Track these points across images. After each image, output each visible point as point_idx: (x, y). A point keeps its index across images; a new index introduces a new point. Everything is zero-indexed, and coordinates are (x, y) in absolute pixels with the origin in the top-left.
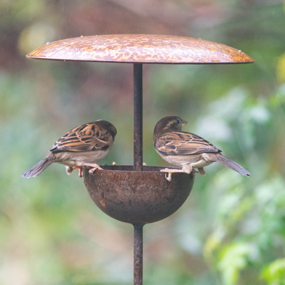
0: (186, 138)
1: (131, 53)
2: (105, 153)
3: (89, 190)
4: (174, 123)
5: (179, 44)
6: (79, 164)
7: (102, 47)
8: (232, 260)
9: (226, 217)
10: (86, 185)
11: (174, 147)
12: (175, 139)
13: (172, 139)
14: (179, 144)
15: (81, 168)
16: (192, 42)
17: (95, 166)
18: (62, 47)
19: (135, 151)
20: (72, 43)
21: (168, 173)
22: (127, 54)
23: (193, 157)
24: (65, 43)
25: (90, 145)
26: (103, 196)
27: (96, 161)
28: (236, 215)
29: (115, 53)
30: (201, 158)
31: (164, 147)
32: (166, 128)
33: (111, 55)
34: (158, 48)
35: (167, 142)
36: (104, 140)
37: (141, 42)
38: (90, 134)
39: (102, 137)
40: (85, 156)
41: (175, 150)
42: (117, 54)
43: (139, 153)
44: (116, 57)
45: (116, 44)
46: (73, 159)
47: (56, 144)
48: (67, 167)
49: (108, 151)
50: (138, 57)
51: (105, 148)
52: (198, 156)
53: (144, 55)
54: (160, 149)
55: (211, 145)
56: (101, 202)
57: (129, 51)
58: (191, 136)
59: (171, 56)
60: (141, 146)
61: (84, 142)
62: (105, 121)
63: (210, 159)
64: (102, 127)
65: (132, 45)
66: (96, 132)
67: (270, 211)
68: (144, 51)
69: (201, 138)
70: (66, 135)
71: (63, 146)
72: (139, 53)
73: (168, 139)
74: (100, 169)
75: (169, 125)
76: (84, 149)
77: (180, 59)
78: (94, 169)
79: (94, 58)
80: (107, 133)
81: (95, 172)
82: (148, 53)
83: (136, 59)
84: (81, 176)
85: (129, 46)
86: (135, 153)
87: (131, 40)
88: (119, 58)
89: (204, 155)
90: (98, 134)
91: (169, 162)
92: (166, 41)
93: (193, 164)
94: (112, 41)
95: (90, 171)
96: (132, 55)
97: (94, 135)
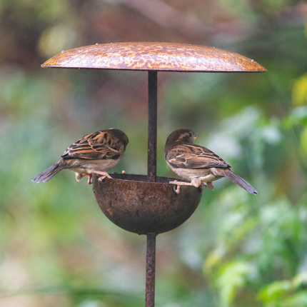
0: (197, 151)
1: (145, 60)
2: (116, 162)
3: (97, 198)
4: (187, 136)
5: (192, 52)
6: (89, 172)
7: (116, 54)
8: (231, 277)
9: (229, 234)
10: (94, 192)
11: (184, 160)
12: (186, 152)
13: (183, 151)
14: (189, 157)
15: (91, 175)
16: (206, 50)
17: (105, 174)
18: (77, 55)
19: (148, 160)
20: (87, 51)
21: (176, 185)
22: (142, 62)
23: (202, 171)
24: (79, 51)
25: (101, 154)
26: (110, 204)
27: (106, 170)
28: (238, 233)
29: (129, 61)
30: (210, 172)
31: (174, 160)
32: (178, 140)
33: (126, 63)
34: (172, 56)
35: (178, 154)
36: (115, 149)
37: (156, 50)
38: (102, 142)
39: (114, 146)
40: (96, 164)
41: (185, 163)
42: (131, 62)
43: (152, 162)
44: (130, 65)
45: (131, 52)
46: (84, 166)
47: (67, 150)
48: (77, 174)
49: (119, 160)
50: (152, 65)
51: (116, 157)
52: (208, 170)
53: (158, 63)
54: (170, 161)
55: (221, 160)
56: (108, 210)
57: (143, 59)
58: (202, 149)
59: (185, 64)
60: (155, 157)
61: (95, 150)
62: (118, 130)
63: (219, 174)
64: (115, 136)
65: (146, 52)
66: (108, 141)
67: (273, 232)
68: (158, 59)
69: (211, 152)
70: (78, 142)
71: (74, 153)
72: (153, 61)
73: (179, 151)
74: (109, 177)
75: (181, 137)
76: (95, 157)
77: (194, 67)
78: (103, 178)
79: (108, 66)
80: (118, 142)
81: (103, 180)
82: (163, 61)
83: (150, 67)
84: (90, 183)
85: (144, 53)
86: (149, 163)
87: (146, 48)
88: (133, 65)
89: (213, 170)
90: (110, 142)
91: (179, 174)
92: (180, 49)
93: (202, 178)
94: (126, 48)
95: (100, 179)
96: (146, 63)
97: (105, 144)
